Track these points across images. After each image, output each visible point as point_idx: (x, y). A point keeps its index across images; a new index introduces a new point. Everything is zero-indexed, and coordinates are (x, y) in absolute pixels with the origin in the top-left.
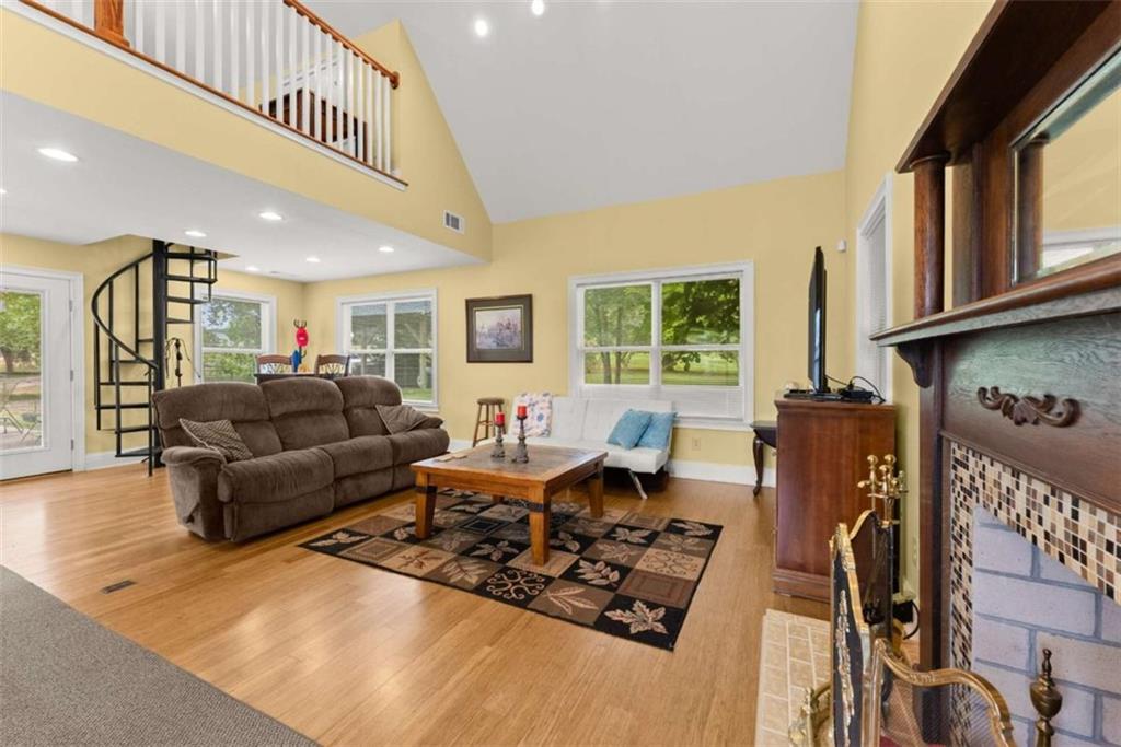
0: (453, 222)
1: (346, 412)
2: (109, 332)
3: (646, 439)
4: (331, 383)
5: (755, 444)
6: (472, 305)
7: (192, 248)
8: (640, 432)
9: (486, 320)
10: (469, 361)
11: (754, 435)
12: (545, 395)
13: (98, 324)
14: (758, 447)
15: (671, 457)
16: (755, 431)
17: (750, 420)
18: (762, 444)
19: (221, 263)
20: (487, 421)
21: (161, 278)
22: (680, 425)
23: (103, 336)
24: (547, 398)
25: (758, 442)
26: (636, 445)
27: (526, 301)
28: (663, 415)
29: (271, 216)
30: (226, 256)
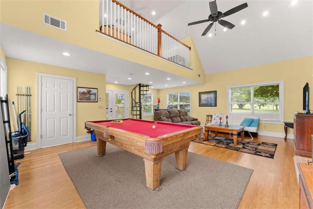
0: (199, 76)
1: (180, 117)
2: (135, 101)
3: (251, 125)
4: (166, 111)
5: (285, 127)
6: (200, 94)
7: (143, 84)
8: (250, 123)
9: (204, 97)
10: (199, 106)
11: (284, 124)
12: (221, 114)
13: (132, 99)
14: (286, 128)
15: (258, 130)
16: (285, 123)
17: (283, 121)
18: (287, 127)
19: (149, 87)
20: (208, 120)
21: (140, 90)
22: (260, 122)
23: (134, 102)
24: (222, 115)
25: (286, 126)
26: (249, 126)
27: (215, 92)
28: (256, 119)
29: (169, 79)
30: (150, 85)
